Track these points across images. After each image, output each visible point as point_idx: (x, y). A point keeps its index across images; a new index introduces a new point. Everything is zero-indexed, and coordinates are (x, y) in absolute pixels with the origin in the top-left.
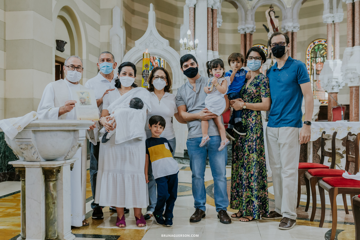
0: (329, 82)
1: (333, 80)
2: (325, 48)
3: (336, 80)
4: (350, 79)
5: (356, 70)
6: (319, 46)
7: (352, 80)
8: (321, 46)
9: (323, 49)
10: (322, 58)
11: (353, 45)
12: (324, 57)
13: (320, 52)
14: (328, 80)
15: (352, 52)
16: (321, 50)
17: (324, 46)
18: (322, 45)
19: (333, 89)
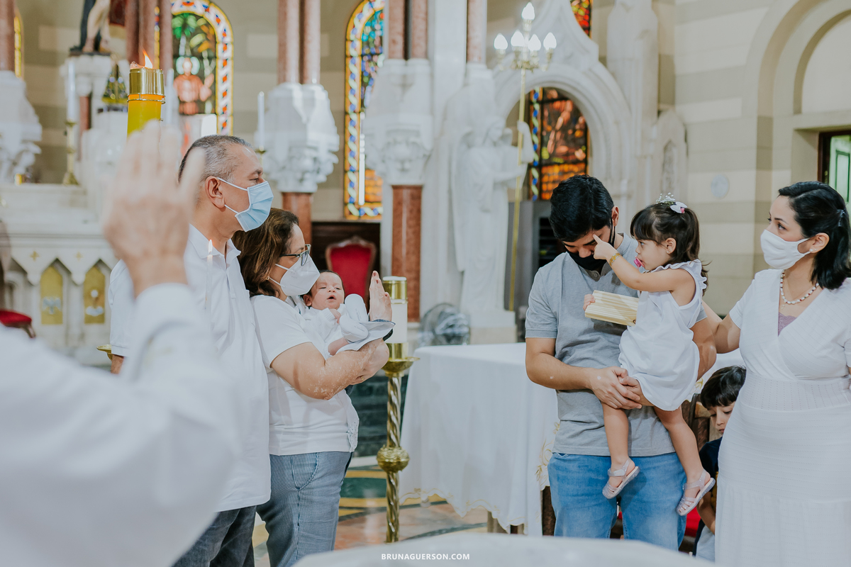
0: (290, 158)
1: (308, 152)
2: (205, 29)
3: (314, 154)
4: (402, 162)
5: (417, 134)
6: (185, 20)
7: (407, 165)
8: (191, 21)
9: (198, 30)
10: (195, 61)
11: (406, 56)
12: (201, 58)
13: (189, 39)
14: (290, 149)
15: (404, 77)
16: (193, 35)
17: (201, 22)
18: (198, 17)
19: (301, 180)
